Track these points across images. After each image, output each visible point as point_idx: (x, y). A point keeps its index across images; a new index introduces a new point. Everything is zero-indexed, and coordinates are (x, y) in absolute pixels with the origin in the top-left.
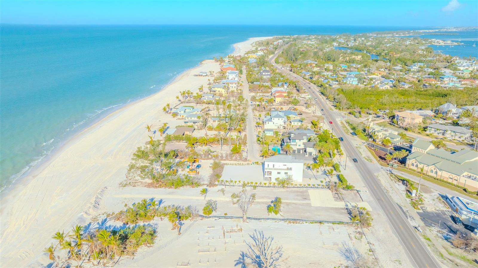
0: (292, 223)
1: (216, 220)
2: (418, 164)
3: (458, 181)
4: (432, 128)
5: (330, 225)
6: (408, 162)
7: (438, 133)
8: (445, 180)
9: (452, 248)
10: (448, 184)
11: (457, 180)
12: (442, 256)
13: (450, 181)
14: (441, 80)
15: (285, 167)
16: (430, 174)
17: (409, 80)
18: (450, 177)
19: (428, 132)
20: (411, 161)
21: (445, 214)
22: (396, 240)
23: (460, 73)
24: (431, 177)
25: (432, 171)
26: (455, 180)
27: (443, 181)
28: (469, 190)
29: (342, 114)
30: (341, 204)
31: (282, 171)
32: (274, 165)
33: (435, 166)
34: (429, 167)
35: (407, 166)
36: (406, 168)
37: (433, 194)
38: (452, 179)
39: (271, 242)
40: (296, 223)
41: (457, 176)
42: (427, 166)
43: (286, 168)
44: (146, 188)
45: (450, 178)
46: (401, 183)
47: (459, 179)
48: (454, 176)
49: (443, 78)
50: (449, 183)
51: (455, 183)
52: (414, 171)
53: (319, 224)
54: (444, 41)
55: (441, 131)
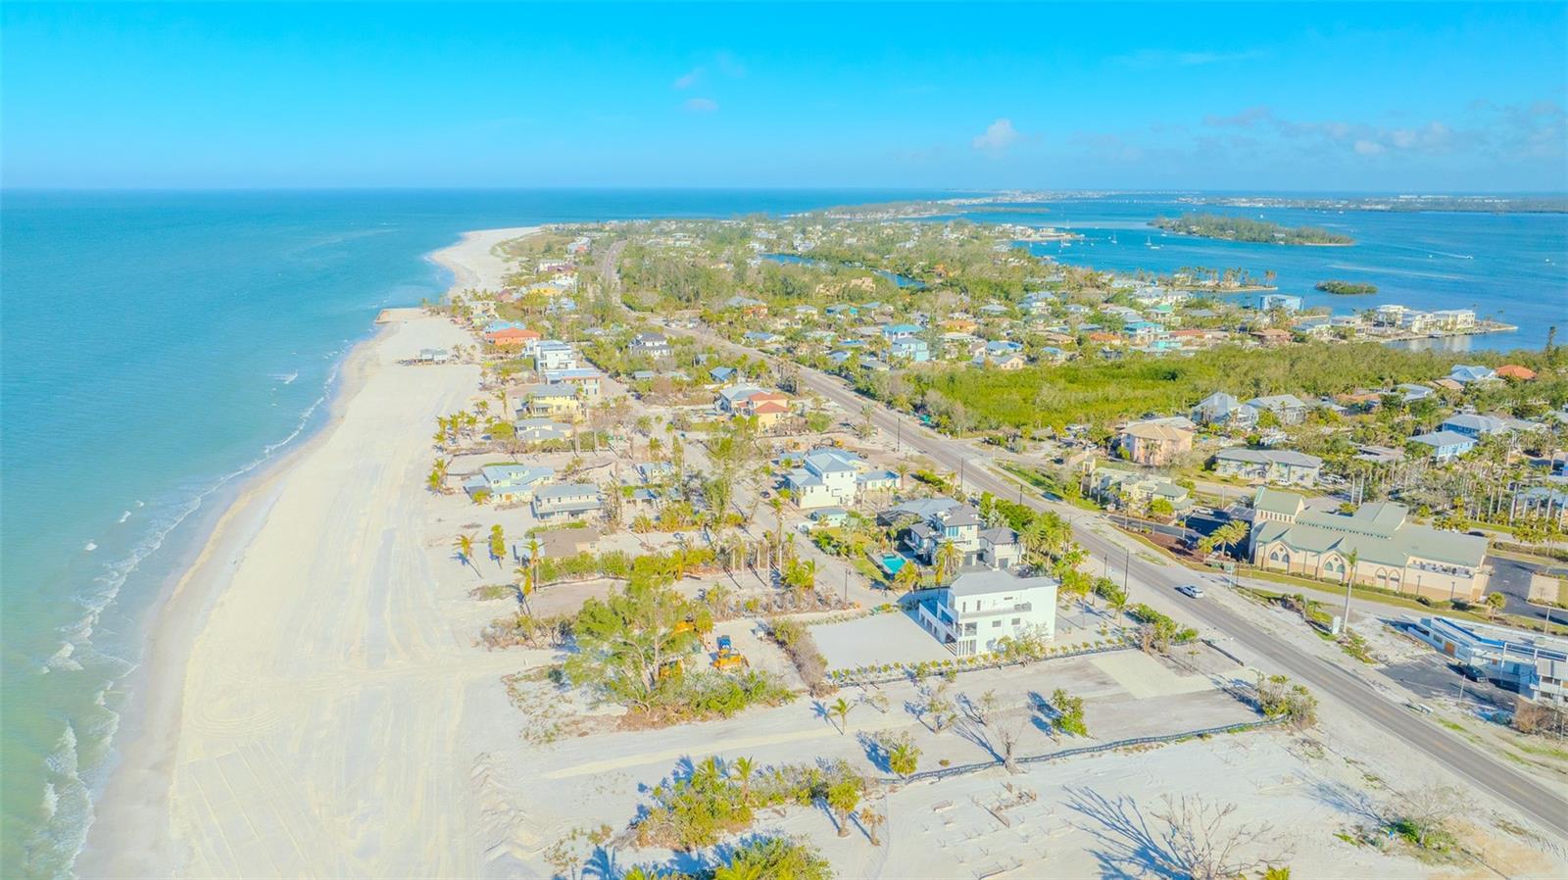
0: (1135, 752)
1: (932, 783)
2: (1291, 553)
3: (1401, 581)
4: (1231, 462)
5: (1226, 736)
6: (1261, 552)
7: (1248, 473)
8: (1367, 583)
9: (1518, 735)
10: (1377, 593)
11: (1397, 580)
12: (1517, 759)
13: (1380, 584)
14: (1131, 336)
15: (1010, 605)
16: (1326, 574)
17: (1055, 341)
18: (1378, 573)
19: (1220, 473)
20: (1269, 547)
21: (1435, 665)
22: (1395, 741)
23: (1157, 315)
24: (1330, 581)
25: (1331, 565)
26: (1392, 579)
27: (1363, 588)
28: (1433, 599)
29: (968, 445)
30: (1200, 683)
31: (1007, 616)
32: (979, 602)
33: (1338, 551)
34: (1322, 556)
35: (1258, 562)
36: (1256, 567)
37: (1367, 621)
38: (1384, 578)
39: (1134, 807)
40: (1146, 749)
41: (1397, 569)
42: (1314, 554)
43: (1012, 606)
44: (625, 733)
45: (1379, 577)
46: (1279, 607)
47: (1402, 575)
48: (1389, 569)
49: (1132, 330)
50: (1380, 591)
51: (1393, 586)
52: (1280, 571)
53: (1199, 740)
54: (1037, 229)
55: (1256, 466)
